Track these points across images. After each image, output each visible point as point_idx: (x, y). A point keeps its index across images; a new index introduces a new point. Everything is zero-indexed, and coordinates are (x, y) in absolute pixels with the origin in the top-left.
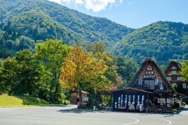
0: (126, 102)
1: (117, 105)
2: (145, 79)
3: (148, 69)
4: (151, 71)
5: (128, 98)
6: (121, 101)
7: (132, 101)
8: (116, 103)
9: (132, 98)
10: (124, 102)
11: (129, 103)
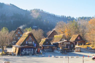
0: (26, 52)
1: (23, 53)
3: (30, 37)
4: (31, 38)
5: (27, 50)
6: (24, 51)
7: (28, 51)
8: (22, 52)
9: (28, 50)
10: (25, 52)
11: (28, 52)
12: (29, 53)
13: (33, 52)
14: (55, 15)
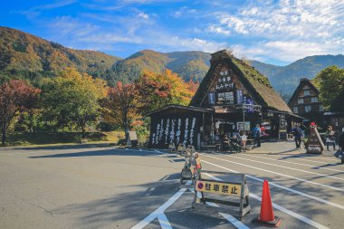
1: (155, 138)
2: (219, 92)
5: (171, 124)
6: (160, 130)
8: (154, 135)
9: (177, 123)
11: (172, 133)
12: (175, 137)
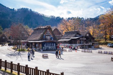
2: (46, 35)
4: (49, 32)
9: (50, 45)
10: (47, 47)
12: (50, 48)
13: (55, 47)
14: (44, 15)
